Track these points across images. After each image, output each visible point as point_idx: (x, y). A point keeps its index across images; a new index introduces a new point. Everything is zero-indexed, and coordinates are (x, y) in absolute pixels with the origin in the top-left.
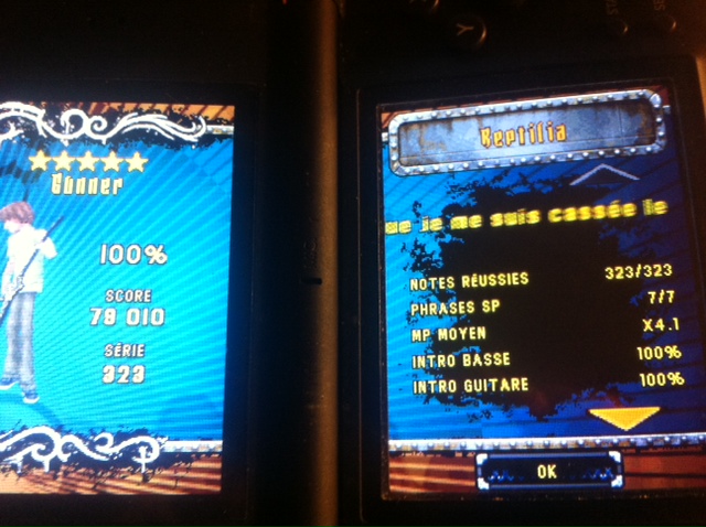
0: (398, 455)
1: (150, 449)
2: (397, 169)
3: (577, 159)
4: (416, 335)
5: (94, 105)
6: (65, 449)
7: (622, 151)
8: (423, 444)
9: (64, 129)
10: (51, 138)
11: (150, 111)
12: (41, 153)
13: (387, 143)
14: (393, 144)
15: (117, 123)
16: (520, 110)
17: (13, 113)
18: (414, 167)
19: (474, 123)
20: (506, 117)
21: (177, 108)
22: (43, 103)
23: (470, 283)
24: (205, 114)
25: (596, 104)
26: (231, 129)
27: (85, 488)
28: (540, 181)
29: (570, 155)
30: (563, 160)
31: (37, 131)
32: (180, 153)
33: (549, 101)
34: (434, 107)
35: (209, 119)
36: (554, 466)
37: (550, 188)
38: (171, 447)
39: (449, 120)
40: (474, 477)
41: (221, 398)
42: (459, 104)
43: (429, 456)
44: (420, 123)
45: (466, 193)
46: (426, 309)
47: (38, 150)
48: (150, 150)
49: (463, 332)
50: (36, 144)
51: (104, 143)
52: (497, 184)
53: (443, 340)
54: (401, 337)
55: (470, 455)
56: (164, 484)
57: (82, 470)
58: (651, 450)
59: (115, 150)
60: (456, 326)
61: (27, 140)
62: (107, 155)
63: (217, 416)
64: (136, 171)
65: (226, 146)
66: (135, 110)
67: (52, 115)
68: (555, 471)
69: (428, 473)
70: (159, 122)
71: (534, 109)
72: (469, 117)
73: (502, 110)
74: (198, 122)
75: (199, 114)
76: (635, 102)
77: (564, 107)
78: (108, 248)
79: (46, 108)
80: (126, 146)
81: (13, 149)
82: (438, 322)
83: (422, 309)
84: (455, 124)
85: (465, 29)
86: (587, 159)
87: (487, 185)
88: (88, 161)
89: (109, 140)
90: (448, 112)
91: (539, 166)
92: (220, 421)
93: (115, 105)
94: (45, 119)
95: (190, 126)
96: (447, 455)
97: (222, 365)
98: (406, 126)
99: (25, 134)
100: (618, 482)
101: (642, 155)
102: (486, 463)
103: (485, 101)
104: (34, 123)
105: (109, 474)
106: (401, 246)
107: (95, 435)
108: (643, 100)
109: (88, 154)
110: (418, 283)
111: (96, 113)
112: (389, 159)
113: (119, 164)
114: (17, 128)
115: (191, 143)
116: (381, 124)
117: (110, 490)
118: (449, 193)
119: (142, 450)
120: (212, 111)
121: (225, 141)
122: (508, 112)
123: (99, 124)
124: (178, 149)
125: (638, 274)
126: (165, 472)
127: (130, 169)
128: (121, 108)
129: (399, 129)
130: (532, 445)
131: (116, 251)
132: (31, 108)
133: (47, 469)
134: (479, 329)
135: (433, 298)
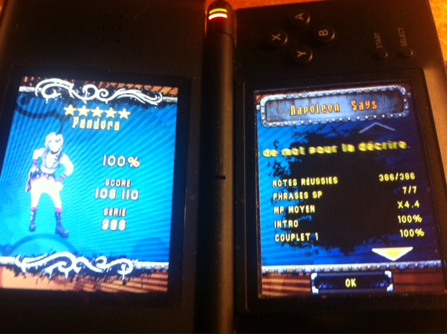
0: (267, 275)
1: (127, 266)
2: (265, 123)
3: (362, 119)
4: (276, 210)
5: (101, 83)
6: (78, 265)
7: (386, 116)
8: (281, 268)
9: (85, 94)
10: (76, 99)
11: (133, 88)
12: (71, 106)
13: (260, 110)
14: (263, 111)
15: (114, 93)
16: (331, 95)
17: (55, 85)
18: (274, 123)
19: (306, 101)
20: (323, 99)
21: (147, 87)
22: (73, 81)
23: (306, 182)
24: (163, 91)
25: (371, 93)
26: (176, 99)
27: (89, 288)
28: (342, 131)
29: (358, 118)
30: (355, 120)
31: (69, 95)
32: (147, 111)
33: (346, 90)
34: (285, 92)
35: (165, 93)
36: (355, 280)
37: (348, 134)
38: (140, 265)
39: (293, 100)
40: (310, 286)
41: (168, 240)
42: (298, 91)
43: (284, 275)
44: (278, 101)
45: (303, 137)
46: (281, 196)
47: (69, 104)
48: (132, 108)
49: (302, 208)
50: (68, 101)
51: (107, 103)
52: (319, 132)
53: (291, 213)
54: (268, 211)
55: (307, 274)
56: (135, 286)
57: (87, 277)
58: (408, 271)
59: (113, 107)
60: (299, 205)
61: (63, 99)
62: (108, 109)
63: (166, 249)
64: (124, 118)
65: (174, 107)
66: (124, 87)
67: (78, 87)
68: (356, 282)
69: (284, 284)
70: (137, 94)
71: (339, 95)
72: (304, 98)
73: (321, 95)
74: (158, 95)
75: (159, 91)
76: (392, 91)
77: (355, 93)
78: (107, 158)
79: (74, 83)
80: (119, 105)
81: (55, 103)
82: (288, 203)
83: (279, 197)
84: (296, 102)
85: (301, 54)
86: (367, 120)
87: (314, 133)
88: (97, 112)
89: (109, 102)
90: (293, 95)
91: (342, 123)
92: (168, 252)
93: (113, 84)
94: (74, 88)
95: (154, 97)
96: (295, 274)
97: (169, 222)
98: (269, 102)
99: (62, 95)
100: (390, 288)
101: (396, 119)
102: (316, 279)
103: (312, 90)
104: (67, 90)
105: (103, 279)
106: (267, 163)
107: (96, 258)
108: (397, 91)
109: (98, 108)
110: (277, 182)
111: (103, 87)
112: (260, 118)
113: (115, 115)
114: (57, 92)
115: (154, 106)
116: (256, 101)
117: (103, 289)
118: (293, 136)
119: (123, 267)
120: (166, 90)
121: (172, 105)
122: (325, 96)
123: (104, 93)
124: (147, 108)
125: (396, 178)
126: (136, 279)
127: (121, 117)
128: (116, 86)
129: (266, 104)
130: (342, 269)
131: (112, 160)
132: (66, 82)
133: (67, 276)
134: (311, 206)
135: (285, 190)
